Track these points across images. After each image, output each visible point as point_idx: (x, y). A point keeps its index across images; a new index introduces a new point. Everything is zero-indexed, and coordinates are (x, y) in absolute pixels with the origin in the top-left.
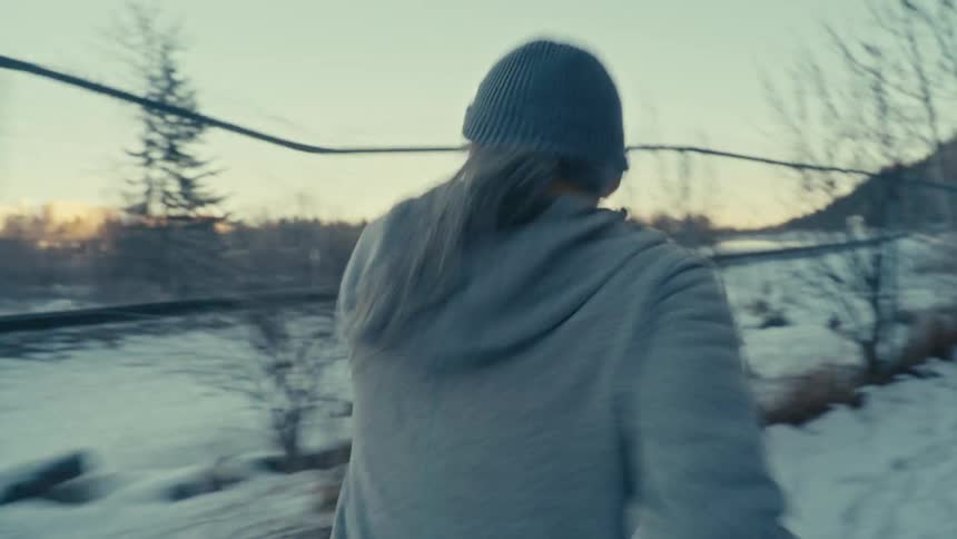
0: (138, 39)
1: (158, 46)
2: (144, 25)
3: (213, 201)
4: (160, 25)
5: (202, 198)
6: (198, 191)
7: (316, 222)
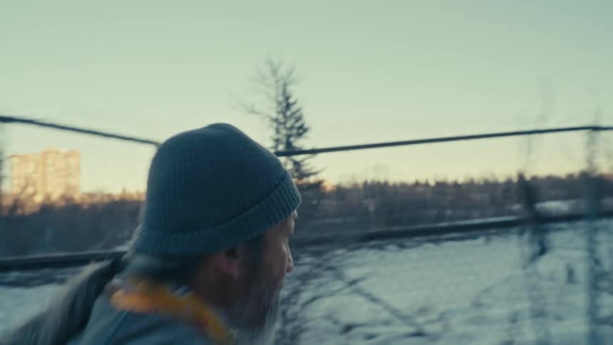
0: (271, 81)
1: (281, 83)
2: (274, 72)
3: (315, 174)
4: (282, 71)
5: (307, 172)
6: (305, 168)
7: (386, 184)
